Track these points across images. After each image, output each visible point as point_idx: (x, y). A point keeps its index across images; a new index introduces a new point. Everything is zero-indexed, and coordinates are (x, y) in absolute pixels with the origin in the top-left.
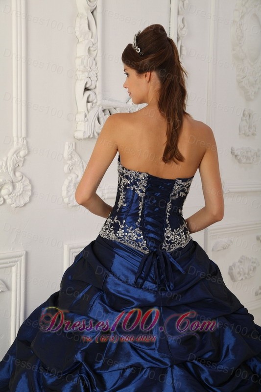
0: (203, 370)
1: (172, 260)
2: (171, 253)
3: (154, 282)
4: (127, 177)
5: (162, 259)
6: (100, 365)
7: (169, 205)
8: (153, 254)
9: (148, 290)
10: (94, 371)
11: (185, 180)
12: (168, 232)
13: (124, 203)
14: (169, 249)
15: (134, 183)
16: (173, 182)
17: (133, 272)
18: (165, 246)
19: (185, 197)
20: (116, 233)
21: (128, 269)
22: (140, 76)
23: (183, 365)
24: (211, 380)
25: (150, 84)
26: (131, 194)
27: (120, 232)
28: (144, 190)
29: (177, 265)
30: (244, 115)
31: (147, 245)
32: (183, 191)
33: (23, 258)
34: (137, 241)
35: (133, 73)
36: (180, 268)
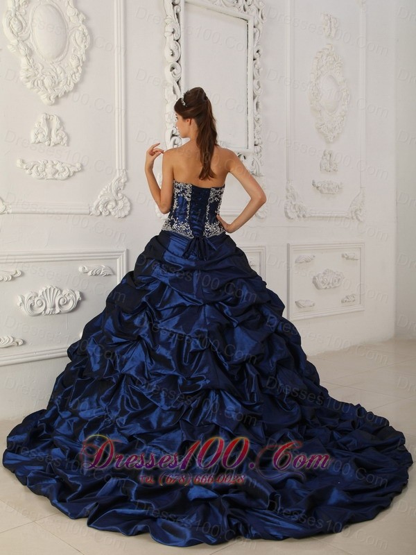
0: (225, 307)
1: (209, 242)
2: (209, 239)
3: (196, 256)
4: (178, 188)
5: (202, 242)
6: (158, 306)
7: (208, 207)
8: (197, 239)
9: (191, 260)
10: (155, 309)
11: (217, 189)
12: (207, 225)
13: (177, 206)
14: (208, 236)
15: (183, 191)
16: (209, 190)
17: (183, 250)
18: (206, 234)
19: (219, 202)
20: (172, 226)
21: (179, 248)
22: (184, 121)
23: (212, 304)
24: (230, 313)
25: (191, 127)
26: (181, 199)
27: (175, 226)
28: (190, 196)
29: (212, 245)
30: (325, 155)
31: (193, 233)
32: (217, 196)
33: (124, 253)
34: (186, 231)
35: (180, 117)
36: (214, 247)
